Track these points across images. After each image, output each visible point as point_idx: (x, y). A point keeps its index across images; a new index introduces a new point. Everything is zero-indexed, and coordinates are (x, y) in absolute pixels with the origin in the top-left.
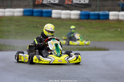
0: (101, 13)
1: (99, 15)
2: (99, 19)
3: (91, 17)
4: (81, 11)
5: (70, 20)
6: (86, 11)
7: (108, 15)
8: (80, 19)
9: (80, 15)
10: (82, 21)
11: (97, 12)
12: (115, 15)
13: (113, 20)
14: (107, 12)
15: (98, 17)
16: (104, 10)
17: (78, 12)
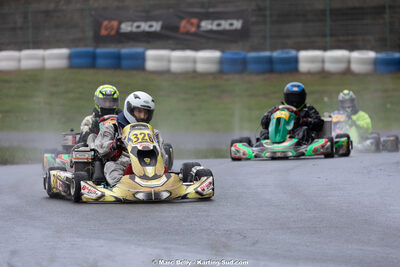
0: (276, 54)
1: (270, 60)
2: (271, 71)
3: (251, 67)
4: (223, 51)
5: (194, 75)
6: (237, 52)
7: (296, 60)
8: (221, 72)
9: (221, 61)
10: (225, 77)
11: (267, 54)
12: (312, 60)
13: (309, 73)
14: (293, 53)
15: (270, 67)
16: (284, 47)
17: (216, 54)
